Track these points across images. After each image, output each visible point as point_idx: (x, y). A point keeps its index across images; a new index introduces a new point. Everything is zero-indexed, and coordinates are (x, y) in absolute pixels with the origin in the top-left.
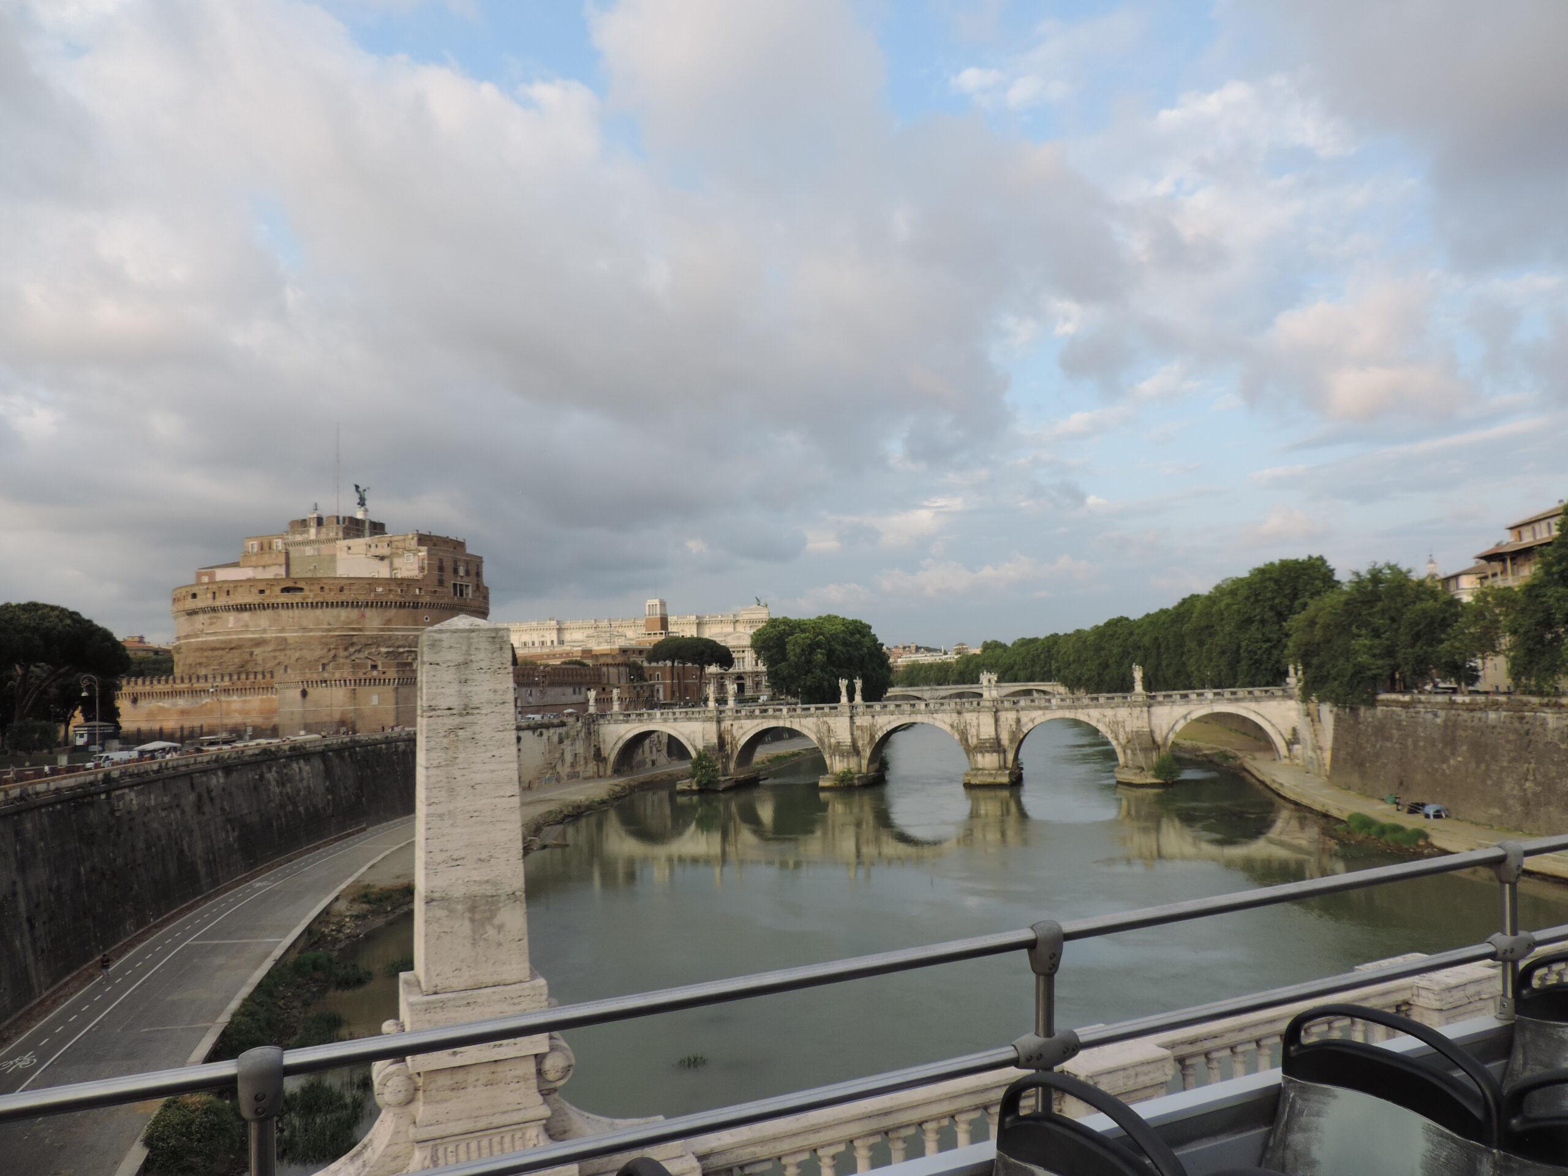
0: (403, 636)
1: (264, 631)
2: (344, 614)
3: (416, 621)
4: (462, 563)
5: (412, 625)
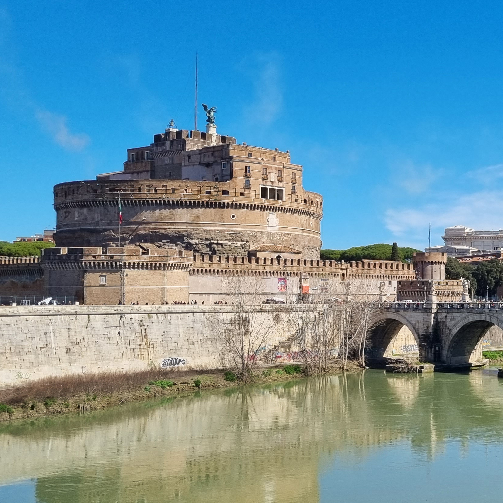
0: (209, 230)
3: (223, 218)
4: (274, 170)
5: (218, 222)
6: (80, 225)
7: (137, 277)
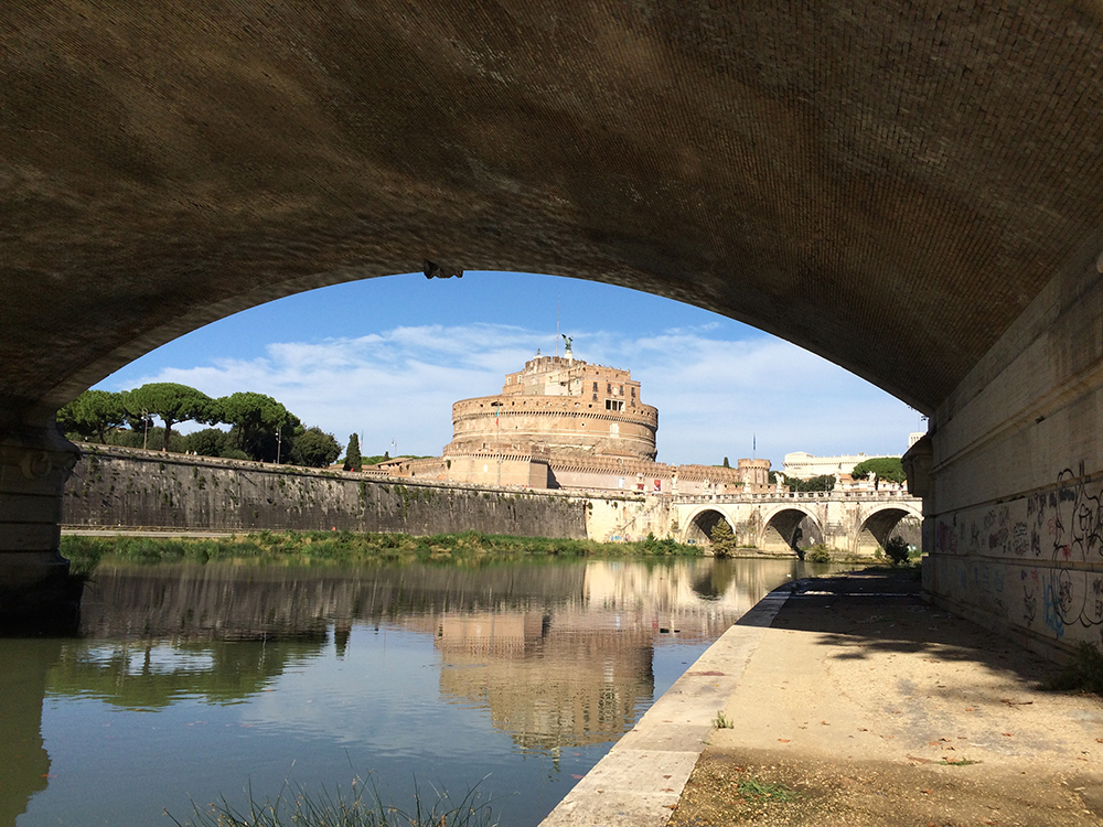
0: (564, 436)
2: (526, 420)
3: (575, 426)
4: (617, 386)
5: (571, 429)
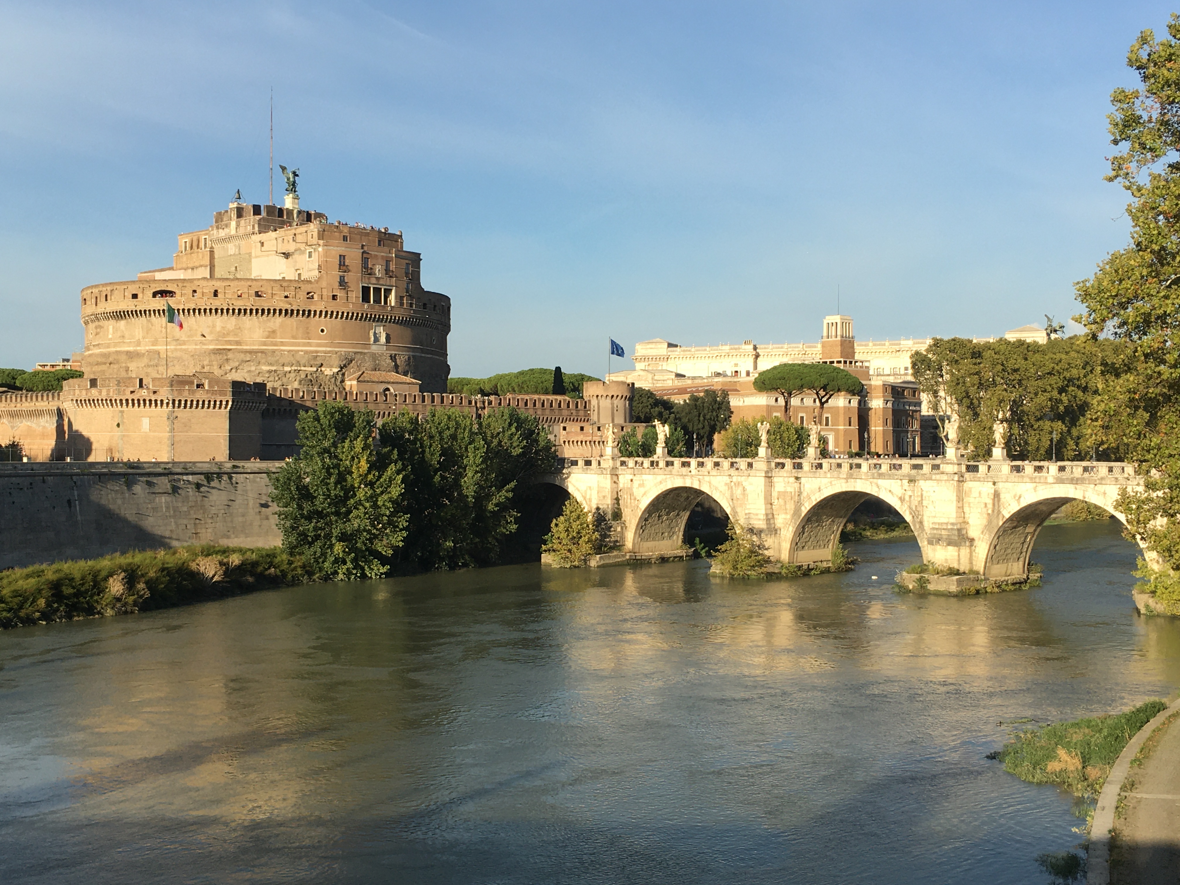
0: (289, 351)
1: (139, 344)
3: (308, 333)
4: (380, 261)
5: (302, 338)
6: (116, 345)
7: (190, 420)
